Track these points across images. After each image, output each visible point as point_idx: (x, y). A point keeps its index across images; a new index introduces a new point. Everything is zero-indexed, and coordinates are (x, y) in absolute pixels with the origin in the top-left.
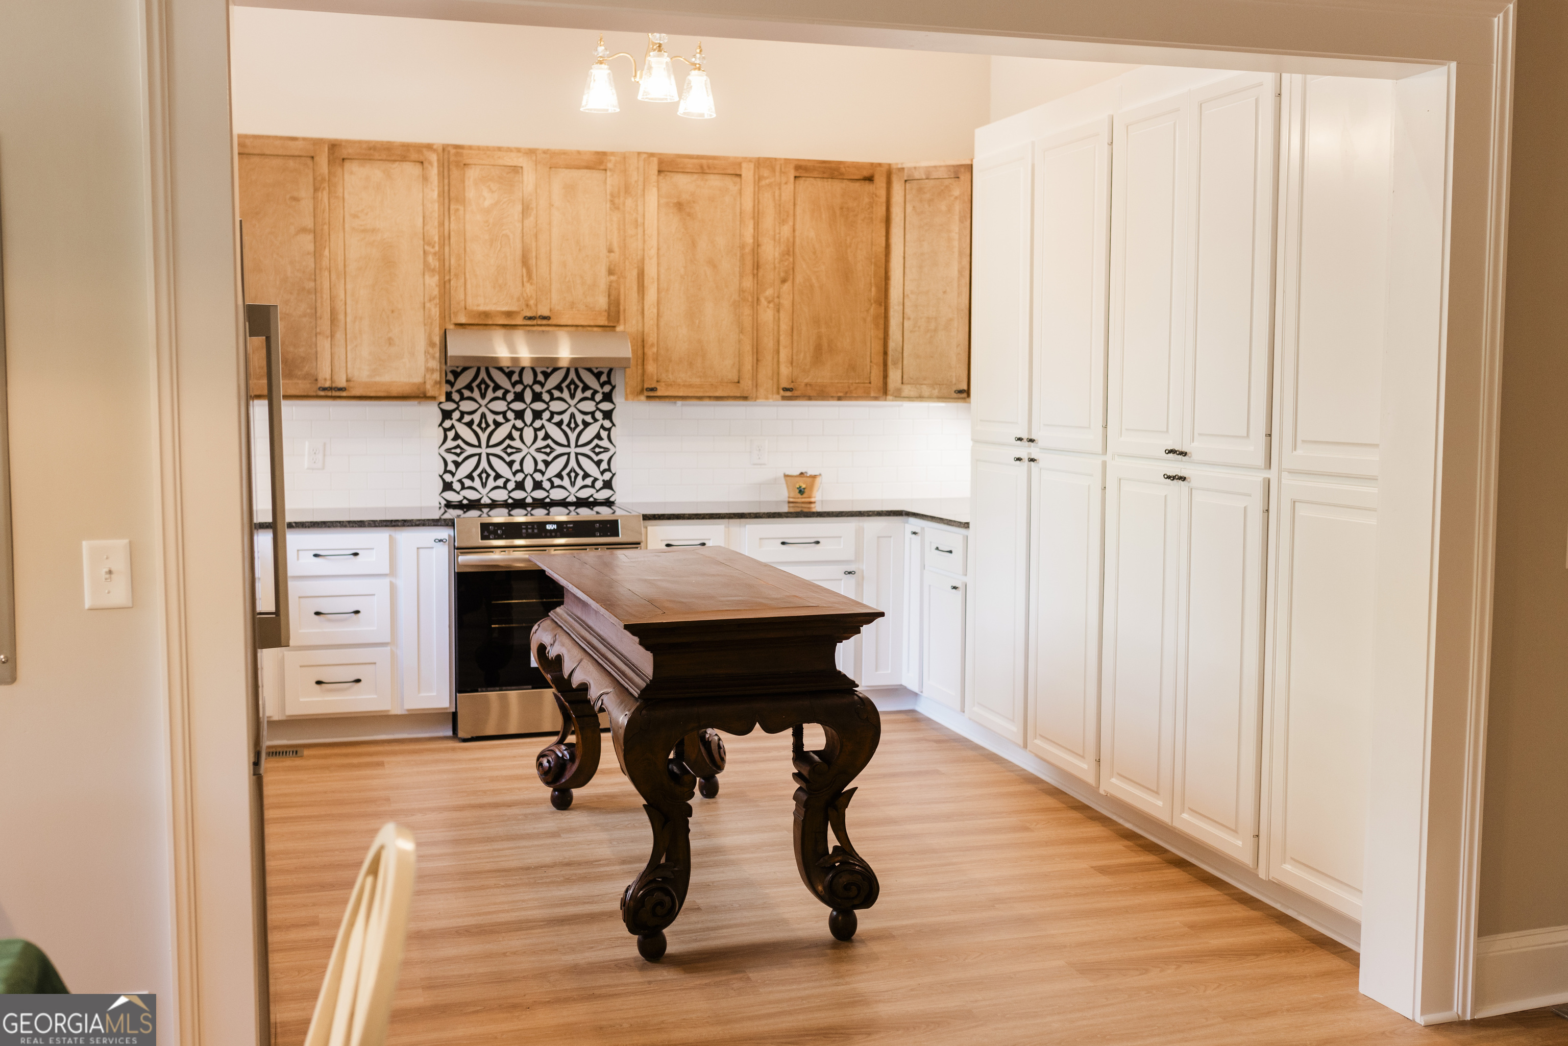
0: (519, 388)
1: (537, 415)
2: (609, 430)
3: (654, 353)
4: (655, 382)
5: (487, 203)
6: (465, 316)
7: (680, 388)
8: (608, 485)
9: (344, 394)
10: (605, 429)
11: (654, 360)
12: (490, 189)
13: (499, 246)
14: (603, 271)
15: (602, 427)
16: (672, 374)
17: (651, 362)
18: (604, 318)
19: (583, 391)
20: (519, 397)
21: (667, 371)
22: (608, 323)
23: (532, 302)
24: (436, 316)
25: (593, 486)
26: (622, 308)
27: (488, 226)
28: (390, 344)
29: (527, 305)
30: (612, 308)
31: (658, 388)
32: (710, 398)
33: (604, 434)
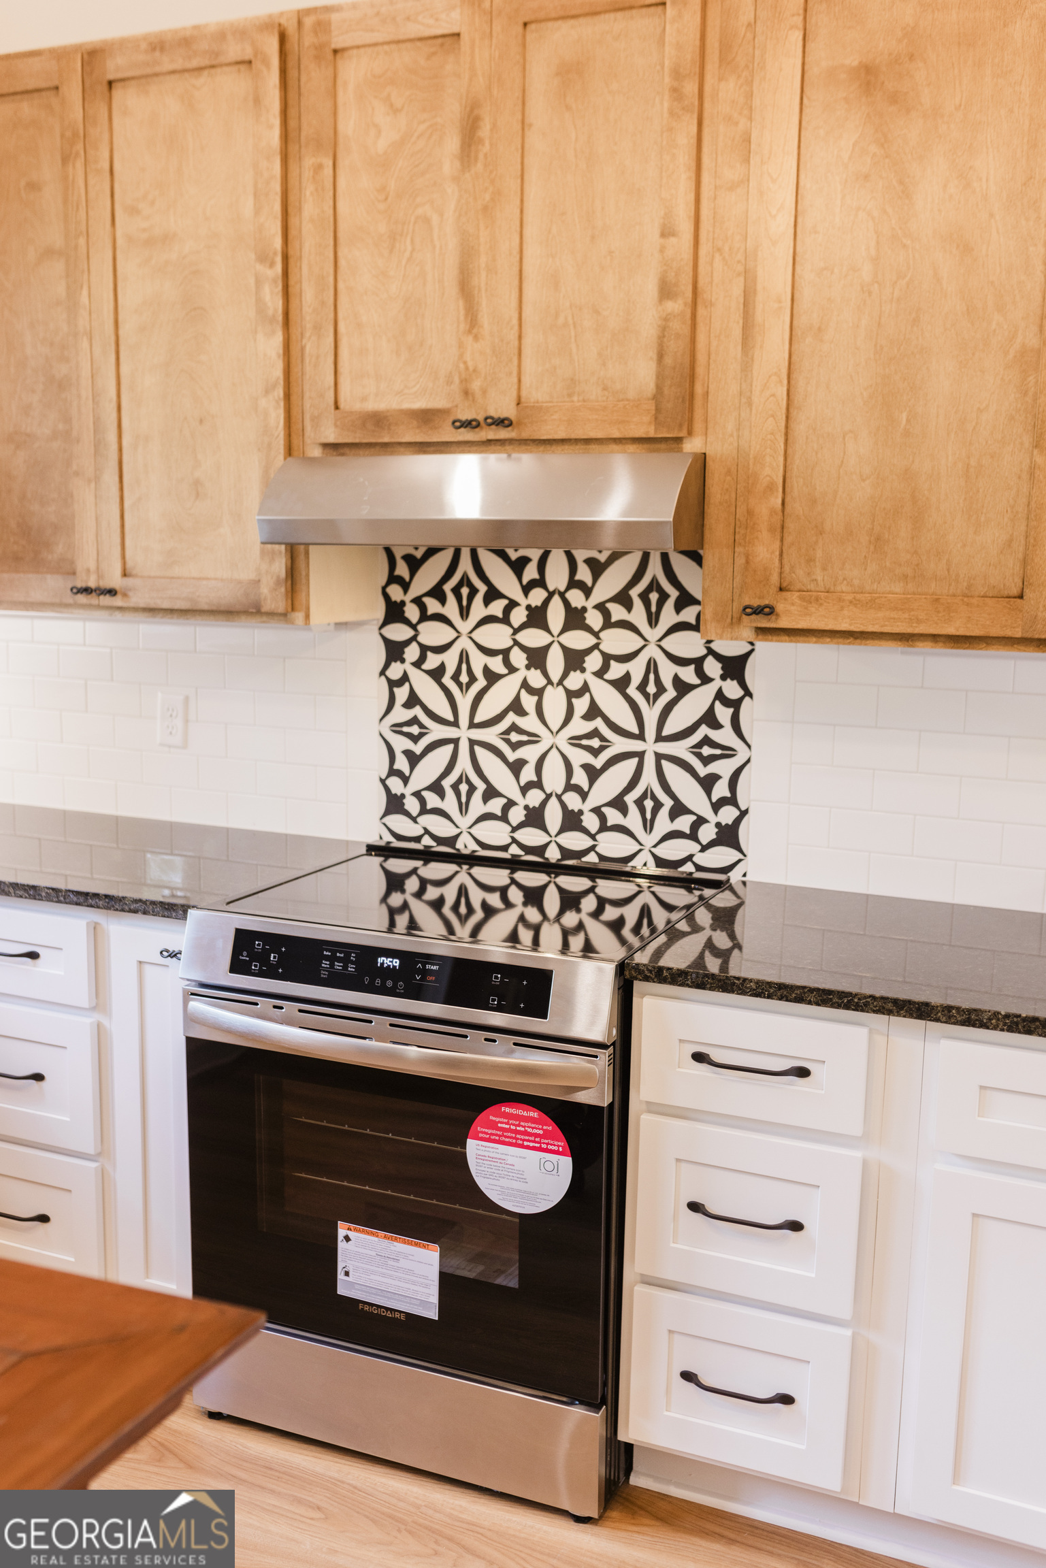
0: (537, 597)
1: (574, 660)
2: (736, 704)
3: (772, 512)
4: (774, 589)
5: (382, 145)
6: (336, 426)
7: (842, 608)
8: (728, 836)
9: (117, 601)
10: (727, 702)
11: (771, 530)
12: (391, 105)
13: (409, 248)
14: (651, 288)
15: (720, 696)
16: (824, 569)
17: (765, 535)
18: (647, 418)
19: (679, 608)
20: (537, 618)
21: (810, 560)
22: (656, 430)
23: (476, 385)
24: (277, 427)
25: (693, 836)
26: (699, 389)
27: (386, 199)
28: (198, 495)
29: (466, 393)
30: (666, 391)
31: (780, 608)
32: (935, 638)
33: (723, 714)
